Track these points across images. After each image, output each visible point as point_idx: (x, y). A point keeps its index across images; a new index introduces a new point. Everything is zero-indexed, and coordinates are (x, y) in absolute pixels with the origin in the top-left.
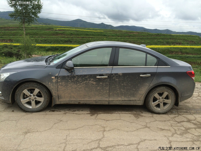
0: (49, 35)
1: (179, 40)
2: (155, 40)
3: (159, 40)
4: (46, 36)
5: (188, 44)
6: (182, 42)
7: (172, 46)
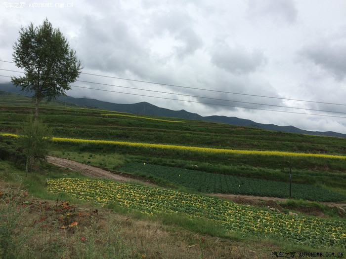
0: (90, 124)
4: (85, 126)
5: (337, 152)
7: (310, 155)
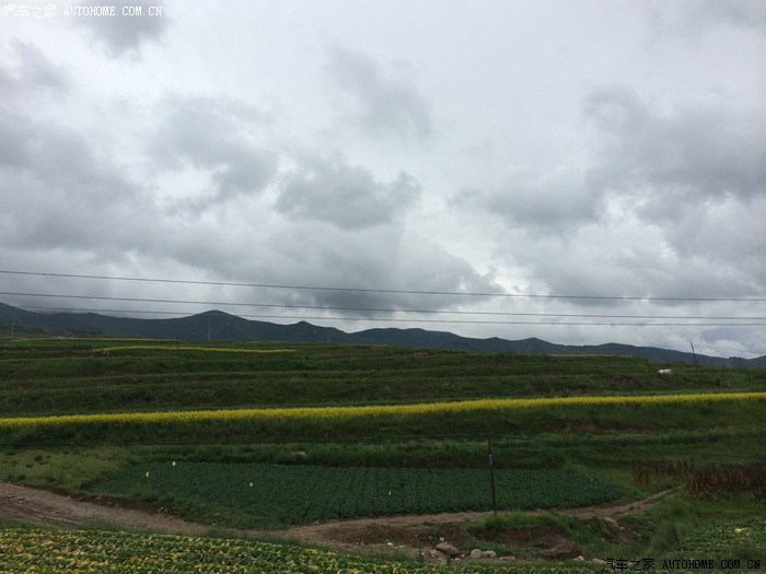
0: (61, 376)
1: (580, 373)
2: (492, 378)
3: (504, 378)
5: (613, 389)
6: (592, 382)
